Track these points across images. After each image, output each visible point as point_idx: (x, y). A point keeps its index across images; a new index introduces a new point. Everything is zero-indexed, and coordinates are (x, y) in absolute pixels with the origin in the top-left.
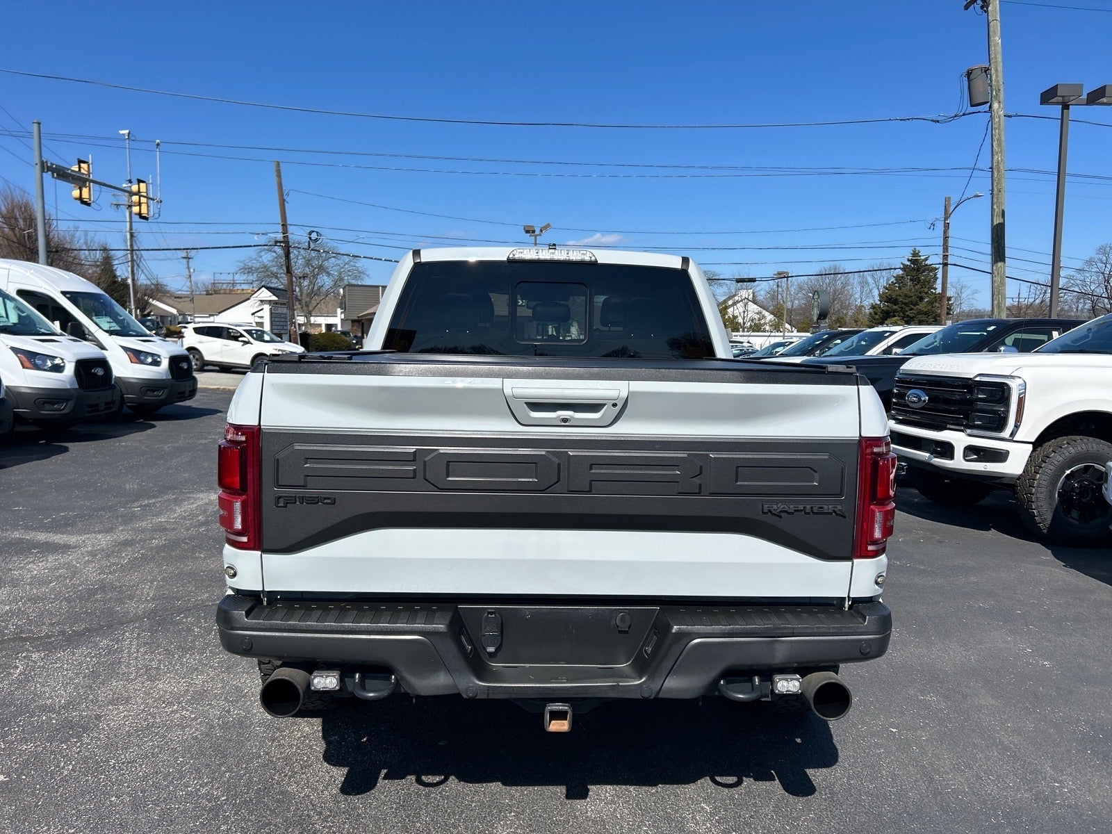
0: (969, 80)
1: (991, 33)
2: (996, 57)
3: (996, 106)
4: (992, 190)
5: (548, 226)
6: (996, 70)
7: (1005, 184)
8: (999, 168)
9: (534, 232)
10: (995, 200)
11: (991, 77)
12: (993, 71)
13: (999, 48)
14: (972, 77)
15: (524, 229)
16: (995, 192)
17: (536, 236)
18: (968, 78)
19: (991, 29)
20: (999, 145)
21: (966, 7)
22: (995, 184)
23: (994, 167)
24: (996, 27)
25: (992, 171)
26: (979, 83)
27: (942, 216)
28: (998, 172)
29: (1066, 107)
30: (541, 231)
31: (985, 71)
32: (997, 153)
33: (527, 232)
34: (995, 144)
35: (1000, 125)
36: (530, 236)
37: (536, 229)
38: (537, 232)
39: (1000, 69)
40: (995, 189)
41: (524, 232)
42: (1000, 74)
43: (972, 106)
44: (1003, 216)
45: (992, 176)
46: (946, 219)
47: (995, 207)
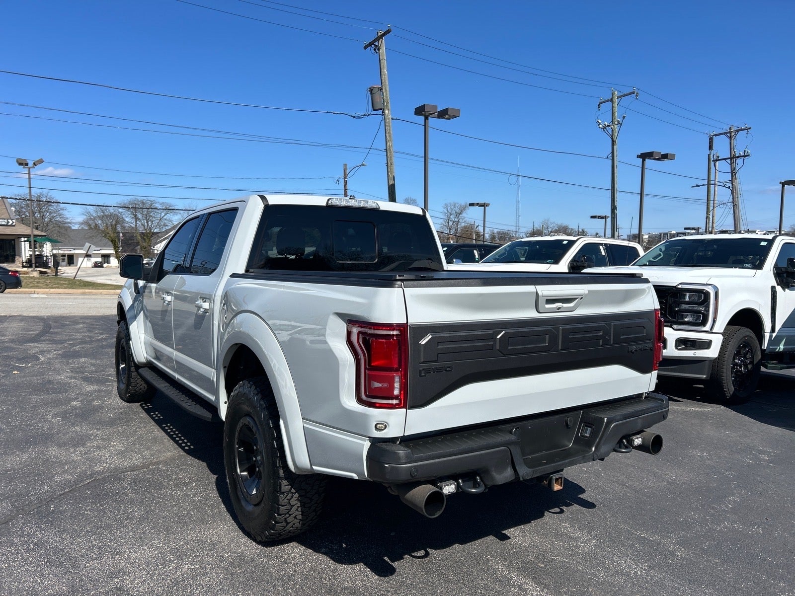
0: (372, 94)
1: (382, 67)
2: (385, 82)
3: (386, 112)
4: (387, 163)
5: (41, 161)
6: (386, 90)
7: (394, 160)
8: (390, 150)
9: (27, 164)
10: (389, 170)
11: (383, 93)
12: (384, 90)
13: (386, 77)
14: (373, 92)
15: (17, 161)
16: (389, 165)
17: (29, 168)
18: (371, 92)
19: (382, 64)
20: (390, 136)
21: (365, 48)
22: (389, 160)
23: (388, 149)
24: (384, 63)
25: (387, 152)
26: (377, 97)
27: (343, 176)
28: (390, 152)
29: (426, 118)
30: (35, 164)
31: (380, 90)
32: (389, 141)
33: (21, 164)
34: (387, 135)
35: (389, 124)
36: (24, 168)
37: (29, 162)
38: (31, 165)
39: (388, 89)
40: (389, 163)
41: (17, 165)
42: (388, 93)
43: (374, 110)
44: (394, 180)
45: (387, 155)
46: (345, 178)
47: (389, 174)
